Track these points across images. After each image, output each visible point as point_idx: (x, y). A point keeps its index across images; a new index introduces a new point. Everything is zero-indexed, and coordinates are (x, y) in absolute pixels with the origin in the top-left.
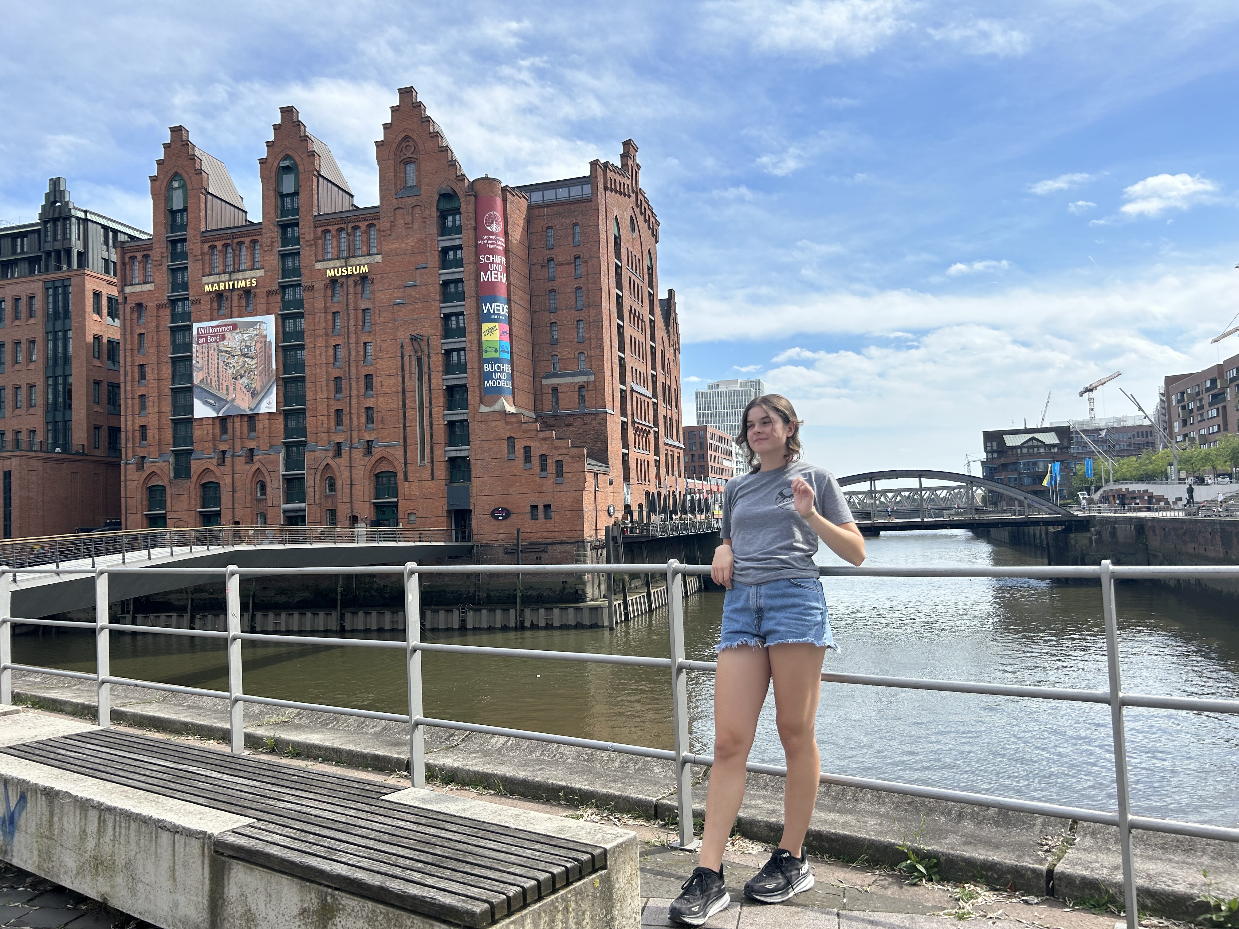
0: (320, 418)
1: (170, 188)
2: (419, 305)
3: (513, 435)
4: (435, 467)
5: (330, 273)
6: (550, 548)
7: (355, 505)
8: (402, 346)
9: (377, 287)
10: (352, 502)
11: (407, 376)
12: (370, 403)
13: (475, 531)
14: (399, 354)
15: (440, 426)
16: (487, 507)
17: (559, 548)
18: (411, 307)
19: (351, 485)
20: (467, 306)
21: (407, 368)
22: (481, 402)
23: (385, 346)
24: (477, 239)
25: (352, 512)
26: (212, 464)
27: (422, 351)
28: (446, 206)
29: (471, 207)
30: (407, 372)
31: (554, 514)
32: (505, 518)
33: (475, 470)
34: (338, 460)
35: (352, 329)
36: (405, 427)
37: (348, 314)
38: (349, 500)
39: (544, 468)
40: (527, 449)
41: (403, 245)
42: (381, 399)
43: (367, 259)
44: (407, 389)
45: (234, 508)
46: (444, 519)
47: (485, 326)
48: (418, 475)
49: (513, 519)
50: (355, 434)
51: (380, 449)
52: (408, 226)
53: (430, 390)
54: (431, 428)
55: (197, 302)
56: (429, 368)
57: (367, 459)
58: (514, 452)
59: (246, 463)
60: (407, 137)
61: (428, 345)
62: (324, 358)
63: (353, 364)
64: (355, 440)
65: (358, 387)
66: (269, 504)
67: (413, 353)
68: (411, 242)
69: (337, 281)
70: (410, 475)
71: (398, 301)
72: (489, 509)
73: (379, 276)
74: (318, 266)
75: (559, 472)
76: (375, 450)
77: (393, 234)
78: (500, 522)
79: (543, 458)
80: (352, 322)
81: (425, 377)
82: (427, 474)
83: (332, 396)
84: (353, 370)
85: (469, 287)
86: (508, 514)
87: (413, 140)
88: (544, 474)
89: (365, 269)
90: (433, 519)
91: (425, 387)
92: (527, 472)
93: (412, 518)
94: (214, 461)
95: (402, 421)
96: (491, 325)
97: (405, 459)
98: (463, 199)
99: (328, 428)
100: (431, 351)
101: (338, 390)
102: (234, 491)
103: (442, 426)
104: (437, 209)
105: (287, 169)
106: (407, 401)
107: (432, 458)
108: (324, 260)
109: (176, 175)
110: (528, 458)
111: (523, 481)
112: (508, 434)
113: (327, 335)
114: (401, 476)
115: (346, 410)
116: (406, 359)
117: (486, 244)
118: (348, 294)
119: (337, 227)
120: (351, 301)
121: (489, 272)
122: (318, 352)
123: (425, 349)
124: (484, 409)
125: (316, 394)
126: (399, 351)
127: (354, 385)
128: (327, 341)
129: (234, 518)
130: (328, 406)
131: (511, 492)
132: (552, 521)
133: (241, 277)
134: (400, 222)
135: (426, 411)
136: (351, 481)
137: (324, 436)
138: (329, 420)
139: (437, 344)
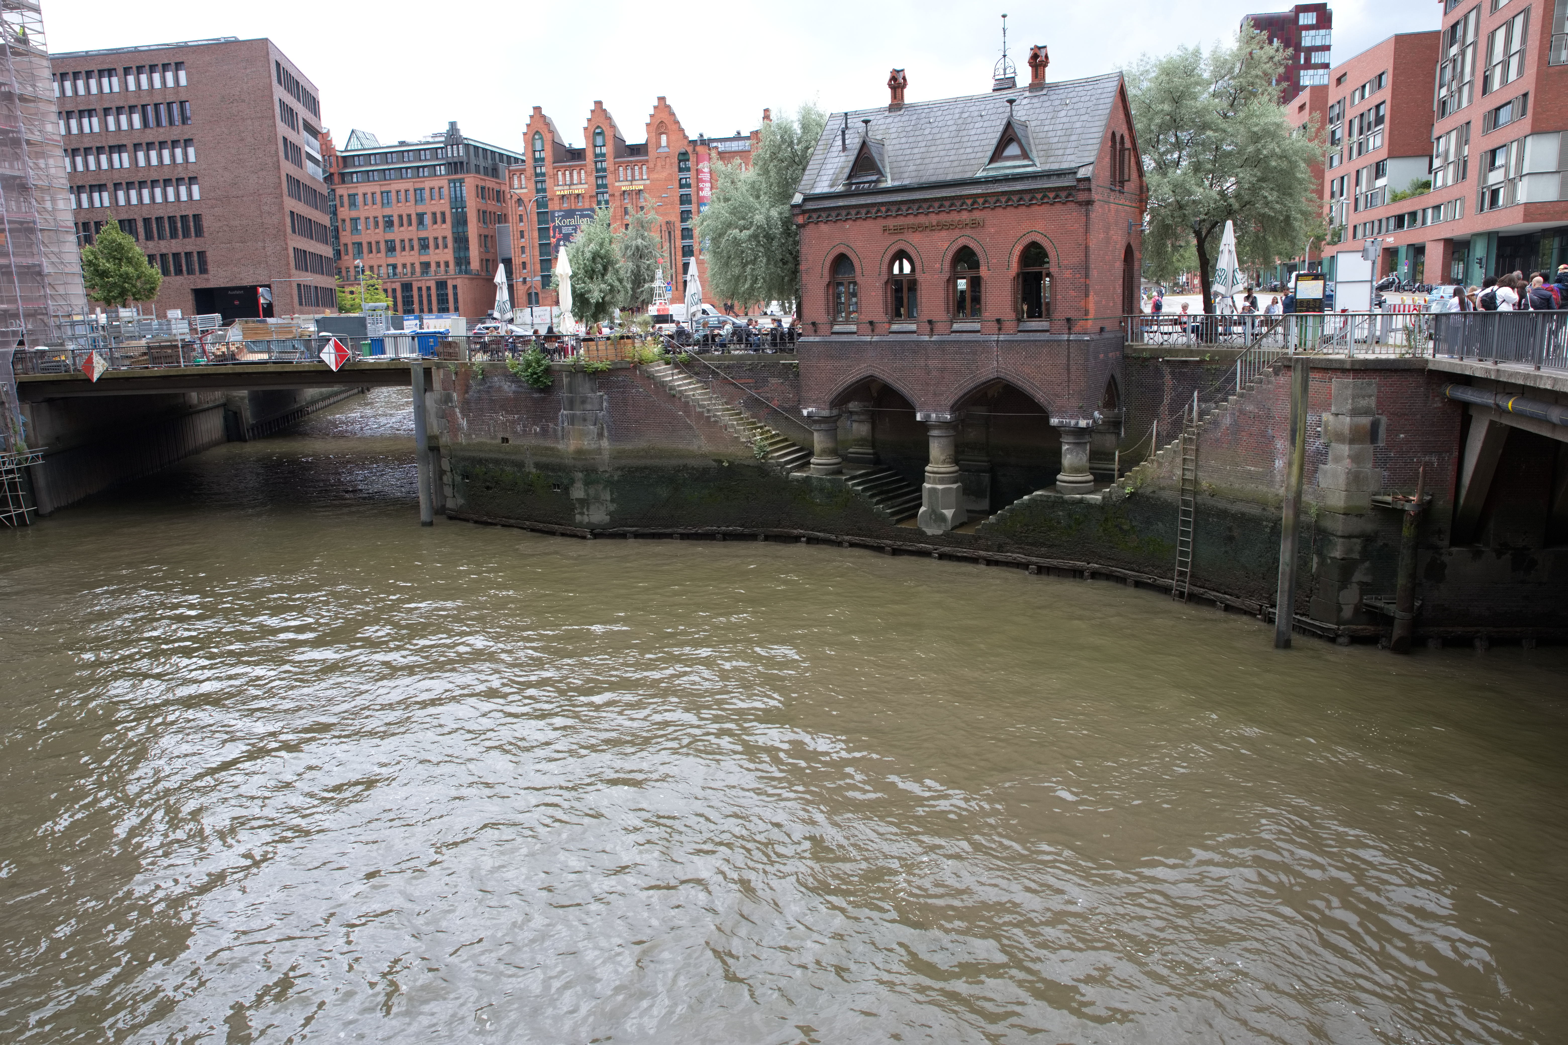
1: (533, 139)
2: (669, 206)
4: (678, 285)
5: (624, 189)
8: (661, 225)
11: (663, 241)
18: (665, 207)
20: (693, 207)
21: (663, 237)
22: (700, 254)
24: (698, 175)
28: (682, 157)
29: (695, 160)
30: (664, 239)
41: (660, 176)
43: (643, 182)
52: (663, 167)
53: (675, 248)
54: (676, 266)
55: (552, 199)
56: (674, 237)
60: (662, 121)
61: (674, 225)
67: (666, 229)
68: (664, 175)
69: (626, 192)
71: (658, 204)
73: (648, 191)
74: (617, 184)
77: (655, 170)
81: (673, 241)
85: (694, 198)
89: (641, 187)
91: (673, 246)
98: (690, 155)
100: (675, 229)
104: (678, 159)
105: (599, 134)
108: (619, 181)
109: (537, 132)
113: (621, 219)
116: (663, 232)
117: (701, 177)
118: (632, 199)
119: (626, 165)
120: (634, 203)
121: (703, 191)
122: (617, 227)
123: (672, 227)
126: (659, 227)
128: (622, 222)
133: (575, 188)
134: (659, 164)
135: (673, 258)
139: (679, 226)
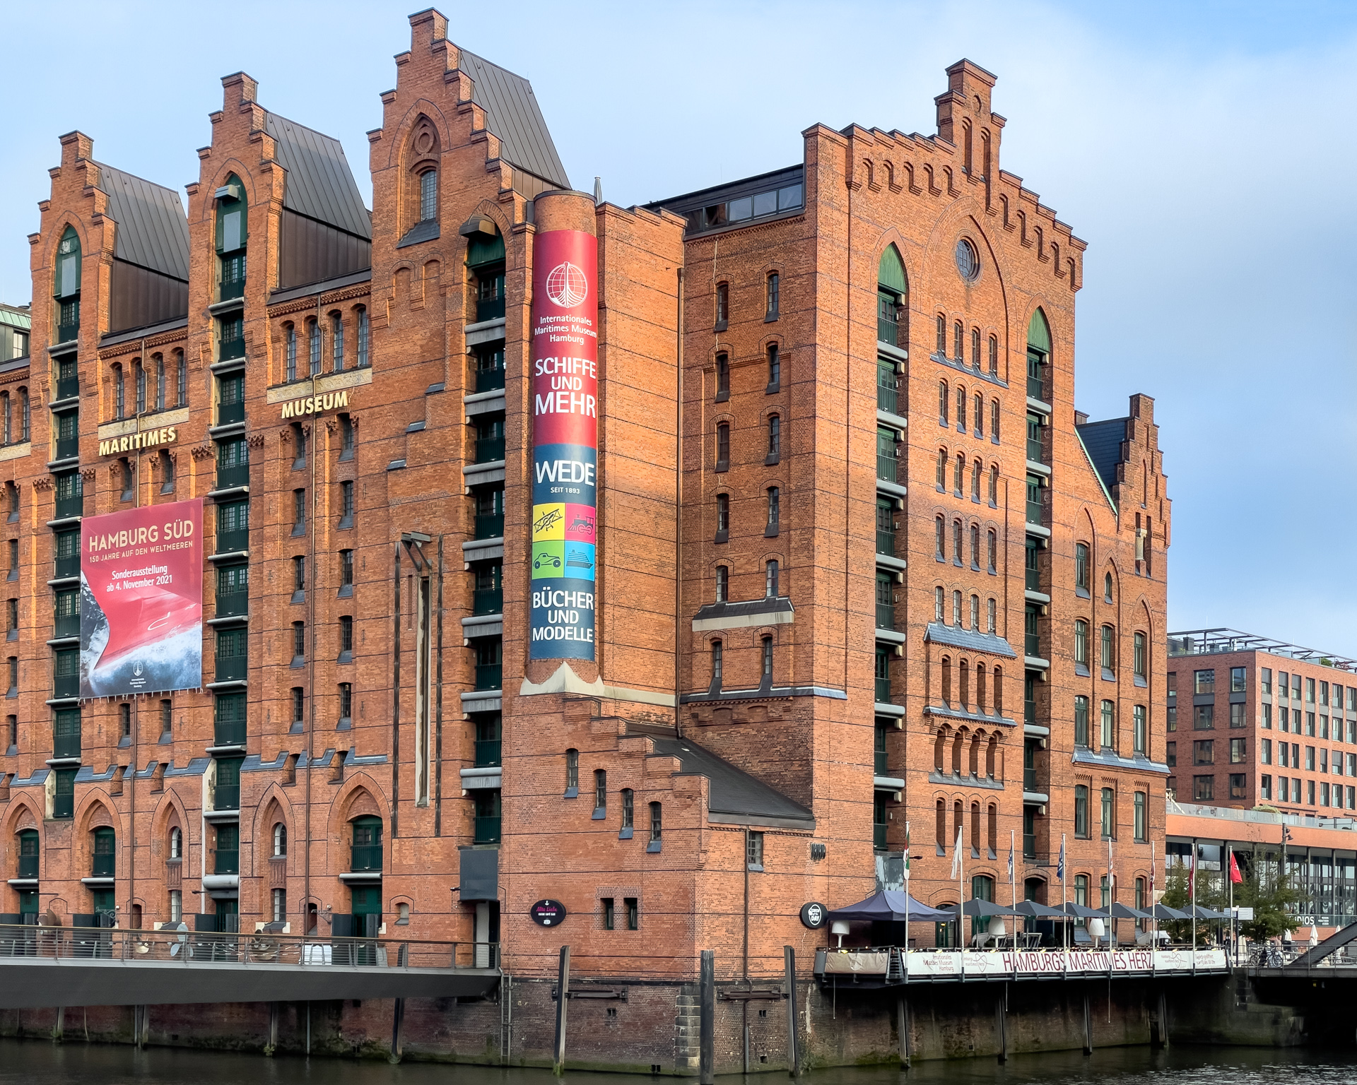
0: (266, 704)
1: (58, 253)
2: (429, 470)
3: (576, 745)
4: (443, 809)
5: (287, 411)
6: (633, 992)
7: (313, 882)
8: (397, 557)
9: (362, 435)
10: (308, 876)
11: (404, 620)
12: (348, 674)
13: (505, 948)
14: (392, 574)
15: (456, 722)
16: (526, 899)
17: (648, 992)
18: (415, 474)
19: (309, 842)
20: (509, 468)
21: (404, 603)
22: (528, 672)
23: (370, 557)
24: (534, 324)
25: (308, 895)
26: (102, 791)
27: (430, 568)
28: (480, 258)
29: (522, 258)
30: (404, 610)
31: (643, 921)
32: (556, 922)
33: (509, 820)
34: (290, 791)
35: (321, 524)
36: (396, 725)
37: (318, 494)
38: (303, 871)
39: (628, 818)
40: (600, 775)
42: (364, 667)
44: (403, 647)
45: (132, 879)
47: (540, 510)
48: (414, 824)
49: (569, 926)
50: (320, 738)
51: (355, 770)
52: (417, 305)
53: (440, 648)
54: (439, 727)
55: (90, 475)
56: (440, 601)
57: (334, 788)
58: (577, 781)
59: (153, 793)
60: (422, 117)
61: (440, 553)
62: (275, 581)
63: (321, 597)
64: (319, 750)
65: (327, 643)
66: (185, 875)
67: (414, 572)
68: (420, 338)
70: (401, 824)
71: (394, 463)
72: (528, 902)
73: (365, 413)
74: (272, 396)
75: (656, 830)
76: (349, 772)
78: (547, 931)
79: (628, 795)
80: (321, 510)
81: (433, 621)
82: (428, 826)
83: (288, 659)
84: (321, 607)
85: (512, 429)
86: (560, 913)
87: (432, 122)
88: (627, 831)
89: (342, 400)
90: (436, 918)
91: (433, 640)
92: (598, 826)
93: (405, 913)
94: (107, 787)
95: (391, 713)
96: (550, 507)
97: (395, 791)
98: (511, 246)
99: (280, 724)
100: (445, 567)
101: (298, 647)
102: (133, 847)
103: (458, 725)
104: (470, 266)
105: (230, 202)
106: (402, 672)
107: (438, 790)
109: (67, 230)
110: (601, 796)
111: (590, 843)
112: (568, 744)
113: (284, 535)
114: (387, 825)
115: (306, 690)
116: (404, 582)
119: (306, 313)
120: (321, 466)
122: (267, 572)
124: (528, 688)
125: (261, 656)
126: (392, 567)
127: (322, 639)
129: (132, 898)
130: (280, 680)
131: (569, 867)
132: (636, 934)
133: (154, 425)
134: (404, 297)
135: (432, 692)
136: (309, 833)
137: (274, 742)
138: (280, 709)
139: (456, 550)
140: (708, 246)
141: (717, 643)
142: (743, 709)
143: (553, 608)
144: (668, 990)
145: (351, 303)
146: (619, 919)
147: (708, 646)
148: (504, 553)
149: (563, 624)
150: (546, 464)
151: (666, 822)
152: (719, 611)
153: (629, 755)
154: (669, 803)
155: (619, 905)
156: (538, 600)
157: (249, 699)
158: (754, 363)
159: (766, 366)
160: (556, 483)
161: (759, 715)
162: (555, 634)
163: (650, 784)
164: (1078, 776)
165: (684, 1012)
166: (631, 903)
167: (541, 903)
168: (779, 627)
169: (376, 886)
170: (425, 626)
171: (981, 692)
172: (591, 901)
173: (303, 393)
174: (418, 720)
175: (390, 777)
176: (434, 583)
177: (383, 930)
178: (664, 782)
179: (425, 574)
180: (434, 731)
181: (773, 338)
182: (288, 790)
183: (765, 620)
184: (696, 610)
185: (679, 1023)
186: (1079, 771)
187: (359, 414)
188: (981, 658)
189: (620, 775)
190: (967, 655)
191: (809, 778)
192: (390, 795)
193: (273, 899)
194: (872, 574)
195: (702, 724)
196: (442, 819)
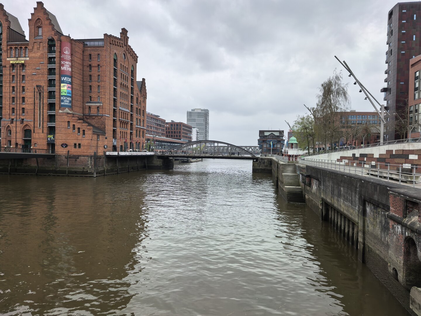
0: (7, 110)
2: (41, 75)
3: (69, 121)
4: (44, 129)
5: (11, 62)
6: (80, 157)
7: (17, 140)
8: (34, 89)
9: (27, 68)
10: (16, 138)
11: (36, 99)
12: (24, 106)
13: (56, 150)
14: (33, 91)
15: (46, 116)
16: (60, 143)
17: (83, 157)
18: (38, 76)
19: (16, 133)
20: (56, 77)
21: (36, 96)
22: (60, 109)
23: (29, 88)
24: (60, 55)
25: (16, 142)
27: (41, 91)
28: (50, 43)
29: (59, 45)
30: (36, 97)
31: (82, 147)
32: (66, 147)
33: (57, 131)
34: (12, 125)
35: (18, 81)
36: (34, 115)
37: (17, 76)
38: (15, 138)
39: (79, 132)
40: (74, 125)
41: (36, 55)
42: (27, 106)
43: (24, 59)
44: (36, 103)
46: (46, 146)
47: (62, 85)
48: (38, 131)
49: (68, 148)
50: (18, 116)
51: (26, 122)
52: (38, 49)
54: (43, 116)
56: (43, 96)
57: (21, 125)
58: (69, 126)
60: (39, 19)
61: (43, 89)
62: (9, 90)
63: (18, 93)
64: (18, 118)
65: (19, 101)
67: (38, 91)
68: (39, 54)
69: (14, 65)
70: (35, 131)
71: (34, 74)
72: (61, 144)
73: (28, 65)
74: (8, 59)
75: (84, 134)
76: (24, 122)
77: (33, 51)
79: (79, 129)
80: (18, 79)
81: (42, 99)
82: (41, 131)
83: (11, 103)
84: (18, 95)
85: (57, 71)
86: (66, 146)
87: (41, 20)
88: (79, 134)
89: (23, 62)
90: (42, 146)
91: (42, 103)
92: (73, 133)
93: (36, 145)
95: (33, 113)
96: (64, 84)
98: (56, 42)
99: (9, 114)
100: (44, 91)
101: (13, 101)
104: (48, 44)
106: (35, 107)
107: (43, 126)
108: (10, 57)
110: (74, 129)
111: (72, 135)
113: (10, 83)
114: (32, 131)
115: (15, 108)
116: (36, 93)
117: (63, 58)
118: (17, 70)
119: (15, 46)
120: (18, 72)
121: (64, 67)
122: (7, 88)
123: (42, 90)
124: (60, 111)
125: (6, 102)
126: (33, 90)
127: (18, 100)
128: (10, 85)
130: (9, 106)
131: (68, 139)
132: (81, 149)
134: (35, 47)
135: (41, 111)
136: (16, 131)
137: (8, 116)
138: (10, 111)
139: (46, 89)
140: (88, 48)
141: (90, 107)
142: (94, 117)
143: (65, 100)
144: (86, 157)
145: (24, 46)
146: (77, 147)
147: (88, 107)
148: (56, 90)
149: (67, 102)
150: (63, 78)
151: (85, 133)
152: (90, 103)
153: (79, 123)
154: (86, 130)
155: (77, 145)
156: (62, 98)
157: (3, 109)
158: (96, 67)
159: (97, 68)
160: (65, 81)
161: (97, 118)
162: (65, 104)
163: (83, 127)
164: (136, 129)
165: (89, 160)
166: (79, 144)
167: (63, 144)
168: (100, 106)
169: (30, 141)
170: (40, 100)
171: (126, 117)
172: (72, 144)
173: (15, 60)
174: (39, 115)
175: (33, 123)
176: (42, 94)
177: (32, 147)
178: (86, 127)
179: (40, 92)
180: (42, 117)
181: (99, 64)
182: (12, 124)
183: (98, 104)
184: (86, 102)
185: (88, 162)
186: (136, 128)
187: (26, 65)
188: (126, 112)
189: (77, 126)
190: (124, 112)
191: (105, 127)
192: (33, 126)
193: (8, 142)
194: (113, 99)
195: (87, 119)
196: (44, 130)
